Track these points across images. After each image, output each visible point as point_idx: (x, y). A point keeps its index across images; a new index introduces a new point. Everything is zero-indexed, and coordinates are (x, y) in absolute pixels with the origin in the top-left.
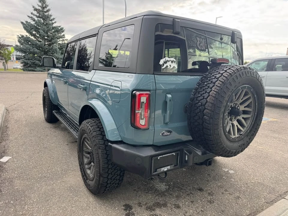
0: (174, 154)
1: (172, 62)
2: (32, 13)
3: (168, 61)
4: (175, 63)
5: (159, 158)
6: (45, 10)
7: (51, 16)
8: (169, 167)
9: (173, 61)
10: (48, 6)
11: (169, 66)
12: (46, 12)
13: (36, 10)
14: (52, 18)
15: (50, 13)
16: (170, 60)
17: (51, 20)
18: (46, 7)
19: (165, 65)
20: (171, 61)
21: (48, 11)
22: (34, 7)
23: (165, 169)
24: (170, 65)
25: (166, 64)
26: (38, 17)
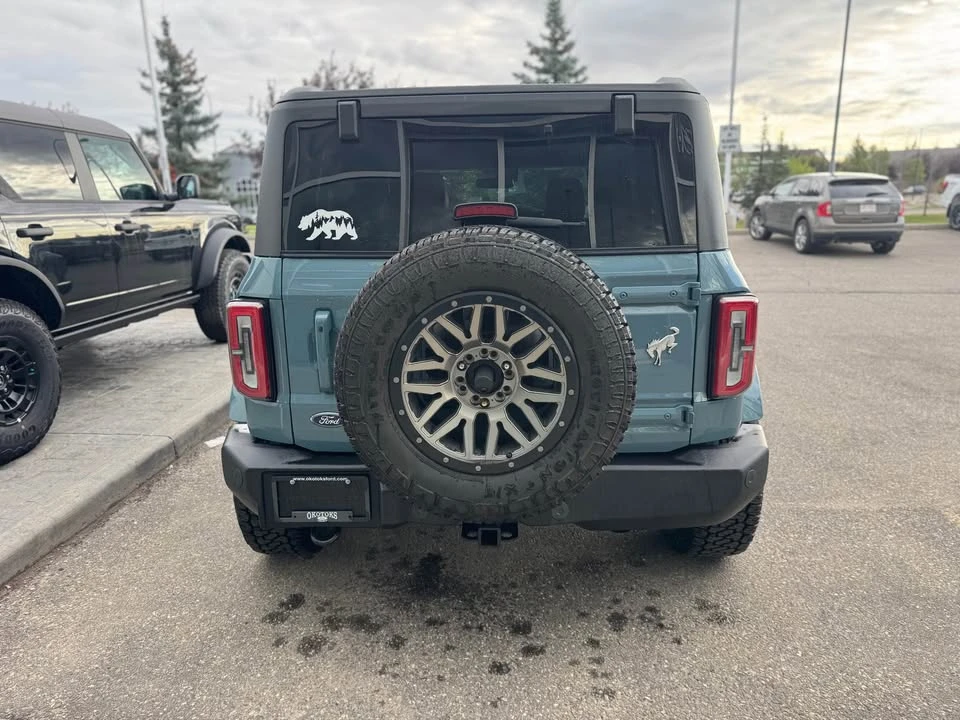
0: (348, 482)
1: (339, 221)
2: (526, 64)
3: (326, 220)
4: (349, 225)
5: (292, 482)
6: (560, 48)
7: (574, 61)
8: (334, 515)
9: (342, 218)
10: (568, 33)
11: (329, 236)
12: (561, 53)
13: (535, 51)
14: (578, 67)
15: (573, 53)
16: (332, 218)
17: (576, 75)
18: (562, 38)
19: (317, 233)
20: (334, 221)
21: (568, 48)
22: (529, 44)
23: (322, 517)
24: (333, 232)
25: (318, 227)
26: (539, 71)
